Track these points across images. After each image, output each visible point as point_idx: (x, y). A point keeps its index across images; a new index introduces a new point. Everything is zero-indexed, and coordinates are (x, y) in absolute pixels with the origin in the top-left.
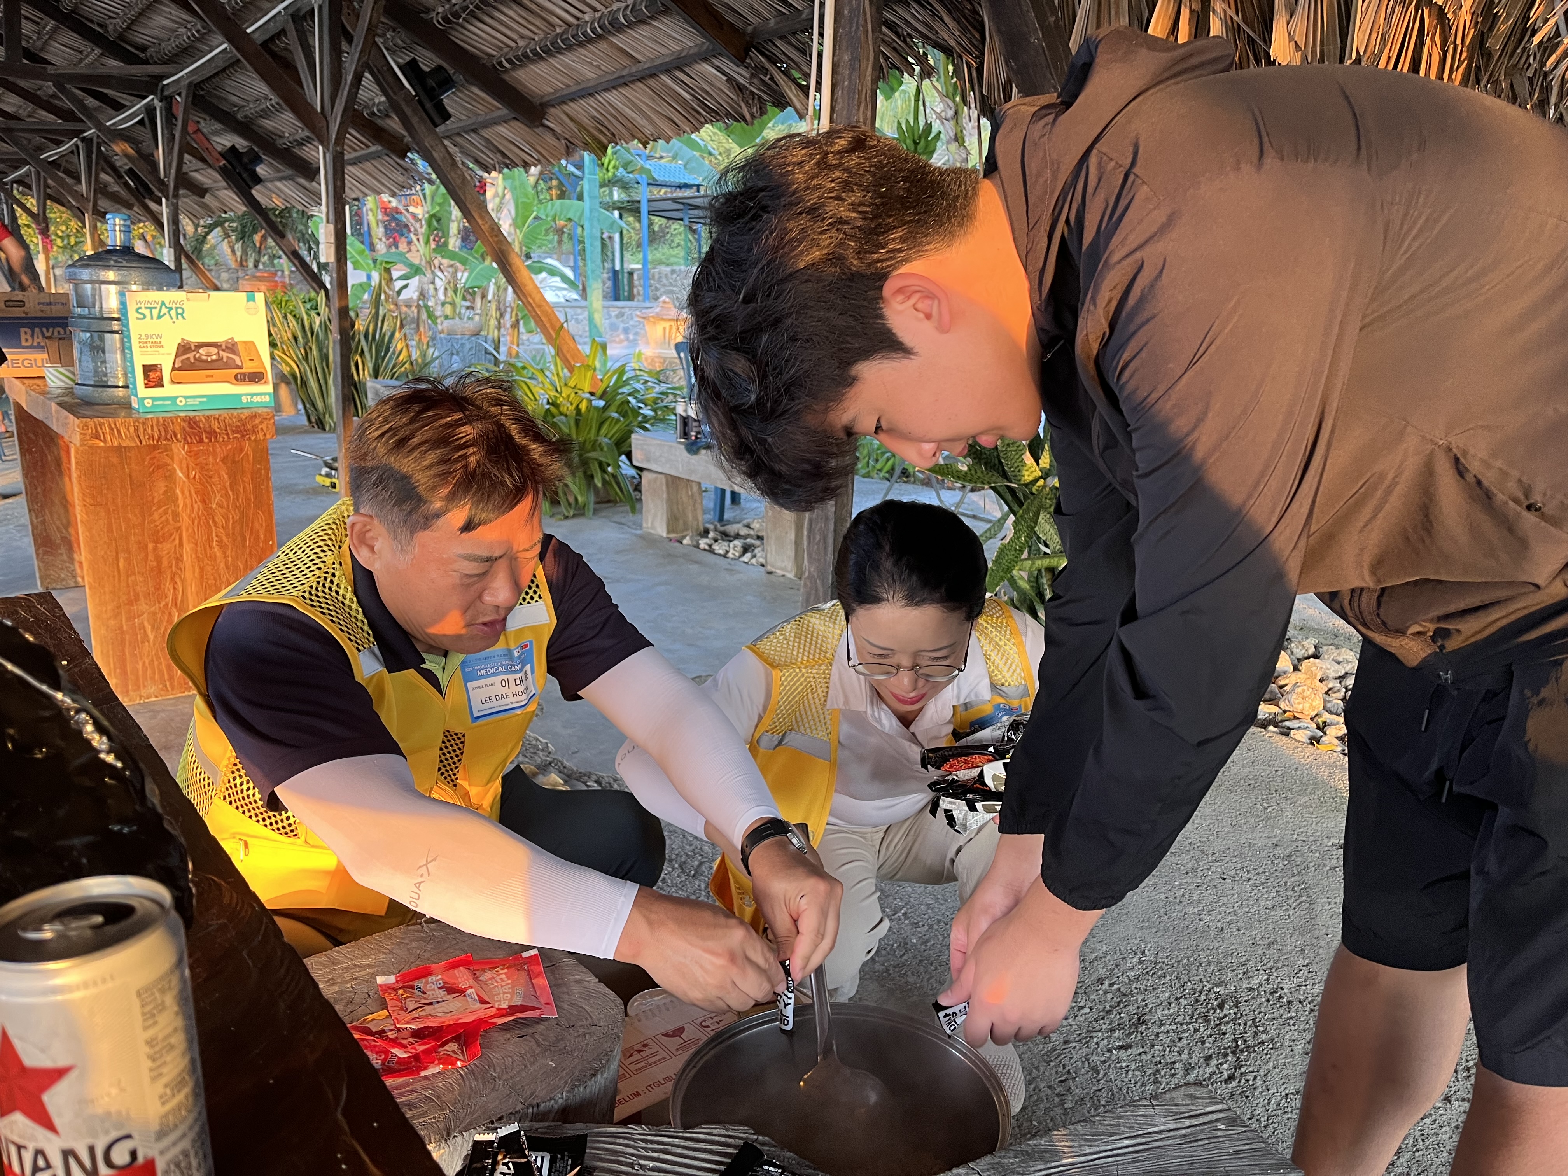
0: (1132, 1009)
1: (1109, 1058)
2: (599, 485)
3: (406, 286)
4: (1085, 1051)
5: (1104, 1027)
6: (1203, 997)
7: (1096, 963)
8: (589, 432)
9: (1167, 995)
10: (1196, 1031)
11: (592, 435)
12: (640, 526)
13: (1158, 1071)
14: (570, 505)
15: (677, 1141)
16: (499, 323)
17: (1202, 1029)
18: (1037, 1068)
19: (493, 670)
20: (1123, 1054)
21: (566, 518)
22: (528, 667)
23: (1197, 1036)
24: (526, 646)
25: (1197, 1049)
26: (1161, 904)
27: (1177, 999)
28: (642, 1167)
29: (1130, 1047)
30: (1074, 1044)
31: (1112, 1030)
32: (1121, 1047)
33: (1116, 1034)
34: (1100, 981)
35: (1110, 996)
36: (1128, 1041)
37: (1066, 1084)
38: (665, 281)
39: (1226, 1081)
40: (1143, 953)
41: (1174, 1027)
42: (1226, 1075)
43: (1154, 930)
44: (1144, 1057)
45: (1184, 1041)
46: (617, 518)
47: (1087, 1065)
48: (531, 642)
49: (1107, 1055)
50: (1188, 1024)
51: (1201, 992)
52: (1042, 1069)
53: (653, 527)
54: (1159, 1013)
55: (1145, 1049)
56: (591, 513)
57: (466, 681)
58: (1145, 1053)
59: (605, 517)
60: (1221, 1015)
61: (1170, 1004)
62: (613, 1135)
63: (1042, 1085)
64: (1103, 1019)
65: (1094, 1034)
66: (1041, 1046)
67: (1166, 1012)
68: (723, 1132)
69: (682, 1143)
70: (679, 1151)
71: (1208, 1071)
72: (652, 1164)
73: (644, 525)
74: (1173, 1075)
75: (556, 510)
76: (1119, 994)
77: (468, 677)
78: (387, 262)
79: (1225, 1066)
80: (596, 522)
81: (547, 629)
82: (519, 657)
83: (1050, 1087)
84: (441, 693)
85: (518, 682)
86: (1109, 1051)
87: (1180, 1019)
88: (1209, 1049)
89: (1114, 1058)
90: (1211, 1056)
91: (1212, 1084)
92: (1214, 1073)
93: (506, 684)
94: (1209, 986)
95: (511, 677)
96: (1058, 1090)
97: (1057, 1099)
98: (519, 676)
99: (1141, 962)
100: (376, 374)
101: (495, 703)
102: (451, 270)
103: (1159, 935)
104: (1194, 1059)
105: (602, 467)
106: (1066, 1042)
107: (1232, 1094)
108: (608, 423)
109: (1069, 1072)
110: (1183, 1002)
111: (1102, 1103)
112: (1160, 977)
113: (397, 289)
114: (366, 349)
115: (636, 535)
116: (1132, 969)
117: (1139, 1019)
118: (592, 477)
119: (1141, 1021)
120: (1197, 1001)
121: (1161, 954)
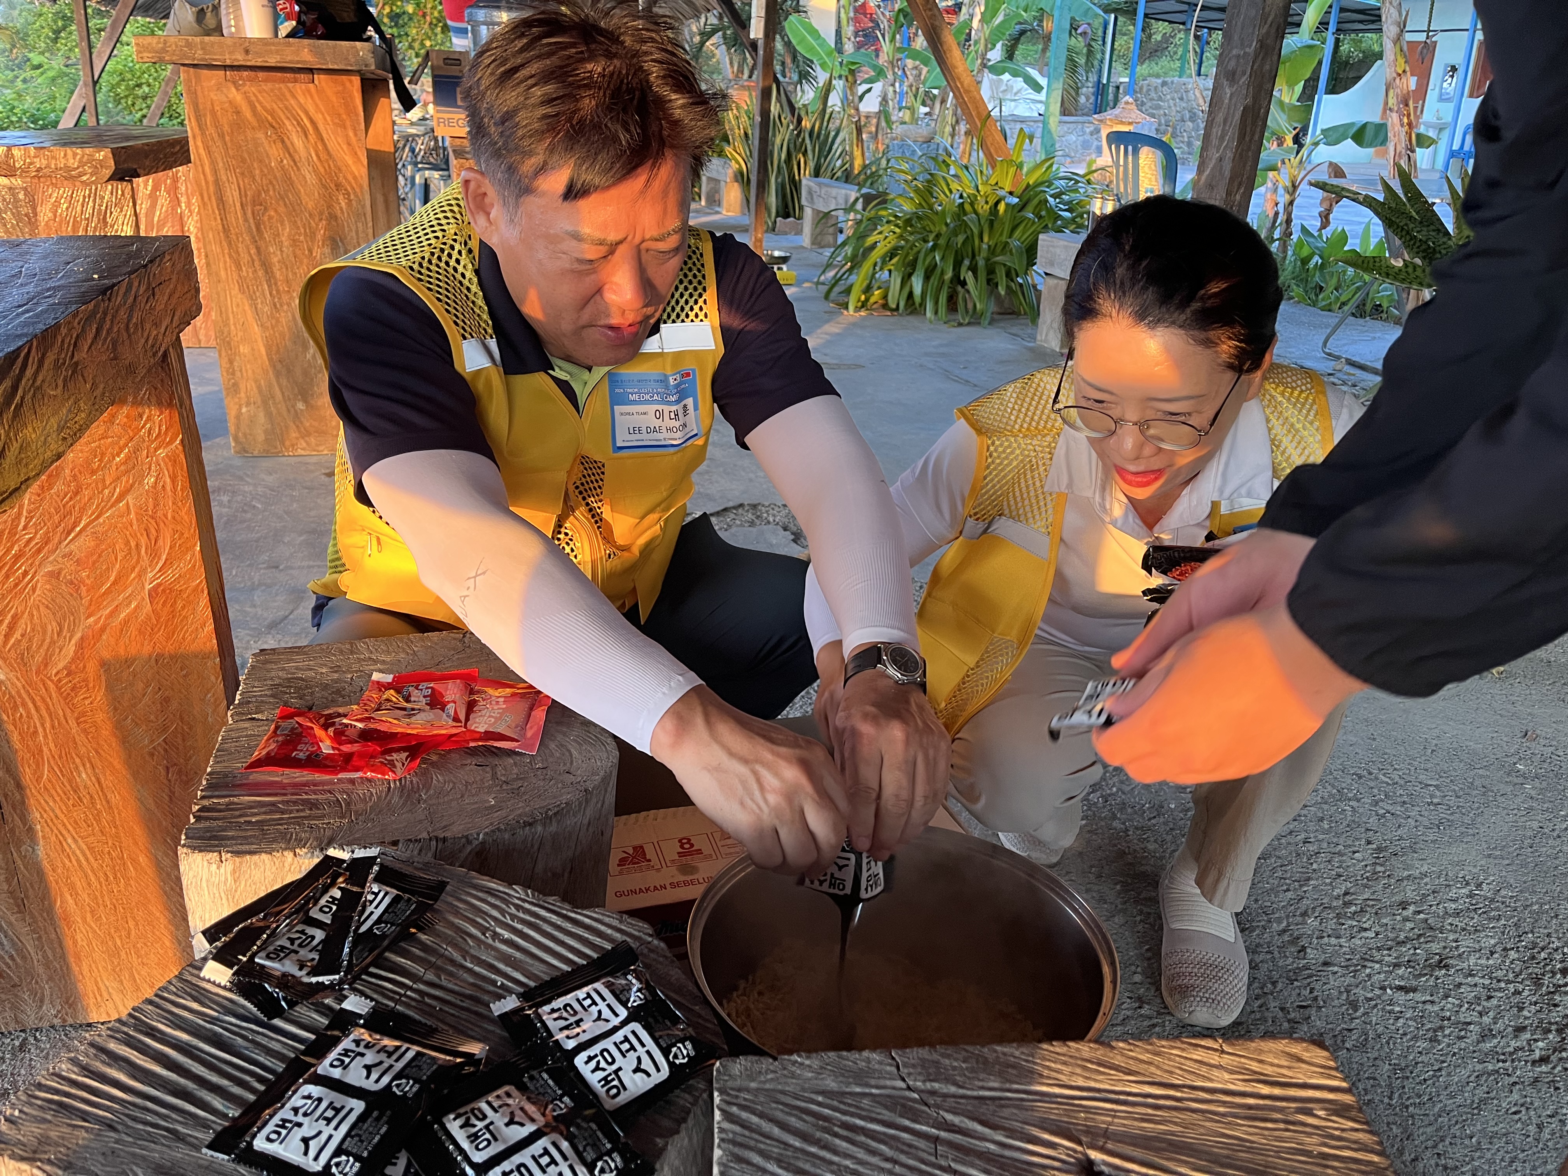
0: (1435, 947)
1: (1379, 997)
2: (1003, 293)
3: (869, 90)
4: (1348, 980)
5: (1387, 959)
6: (1543, 955)
7: (1405, 882)
8: (1001, 234)
9: (1493, 942)
10: (1517, 993)
11: (1004, 238)
12: (1033, 338)
13: (1442, 1028)
14: (967, 311)
15: (554, 918)
16: (954, 129)
17: (1526, 993)
18: (1274, 983)
19: (647, 397)
20: (1401, 997)
21: (960, 325)
22: (690, 401)
23: (1516, 1000)
24: (688, 375)
25: (1507, 1015)
26: (1530, 833)
27: (1505, 949)
28: (495, 936)
29: (1414, 990)
30: (1336, 969)
31: (1397, 965)
32: (1400, 988)
33: (1401, 971)
34: (1404, 905)
35: (1409, 925)
36: (1414, 983)
37: (1307, 1012)
38: (1153, 95)
39: (1534, 1062)
40: (1479, 886)
41: (1487, 982)
42: (1537, 1055)
43: (1507, 862)
44: (1428, 1007)
45: (1494, 1002)
46: (1014, 330)
47: (1344, 996)
48: (694, 371)
49: (1378, 992)
50: (1509, 982)
51: (1543, 949)
52: (1280, 986)
53: (1046, 341)
54: (1472, 961)
55: (1435, 998)
56: (987, 322)
57: (613, 404)
58: (1432, 1002)
59: (1002, 327)
60: (1561, 982)
61: (1492, 953)
62: (490, 892)
63: (1273, 1004)
64: (1389, 949)
65: (1370, 964)
66: (1291, 960)
67: (1483, 961)
68: (616, 923)
69: (559, 921)
70: (549, 929)
71: (1513, 1044)
72: (507, 935)
73: (1039, 338)
74: (1460, 1038)
75: (953, 317)
76: (1423, 925)
77: (617, 399)
78: (853, 63)
79: (1540, 1044)
80: (991, 332)
81: (710, 359)
82: (677, 386)
83: (1282, 1009)
84: (578, 411)
85: (673, 416)
86: (1383, 988)
87: (1500, 974)
88: (1526, 1018)
89: (1385, 998)
90: (1525, 1028)
91: (1513, 1061)
92: (1522, 1049)
93: (659, 415)
94: (1557, 944)
95: (667, 408)
96: (1292, 1015)
97: (1286, 1025)
98: (674, 408)
99: (1471, 896)
100: (817, 173)
101: (644, 436)
102: (914, 72)
103: (1510, 868)
104: (1500, 1025)
105: (1010, 274)
106: (1326, 964)
107: (1536, 1080)
108: (1023, 225)
109: (1315, 999)
110: (1513, 954)
111: (1347, 1045)
112: (1490, 919)
113: (860, 94)
114: (809, 148)
115: (1026, 348)
116: (1454, 901)
117: (1441, 961)
118: (997, 285)
119: (1441, 963)
120: (1533, 958)
121: (1503, 892)
